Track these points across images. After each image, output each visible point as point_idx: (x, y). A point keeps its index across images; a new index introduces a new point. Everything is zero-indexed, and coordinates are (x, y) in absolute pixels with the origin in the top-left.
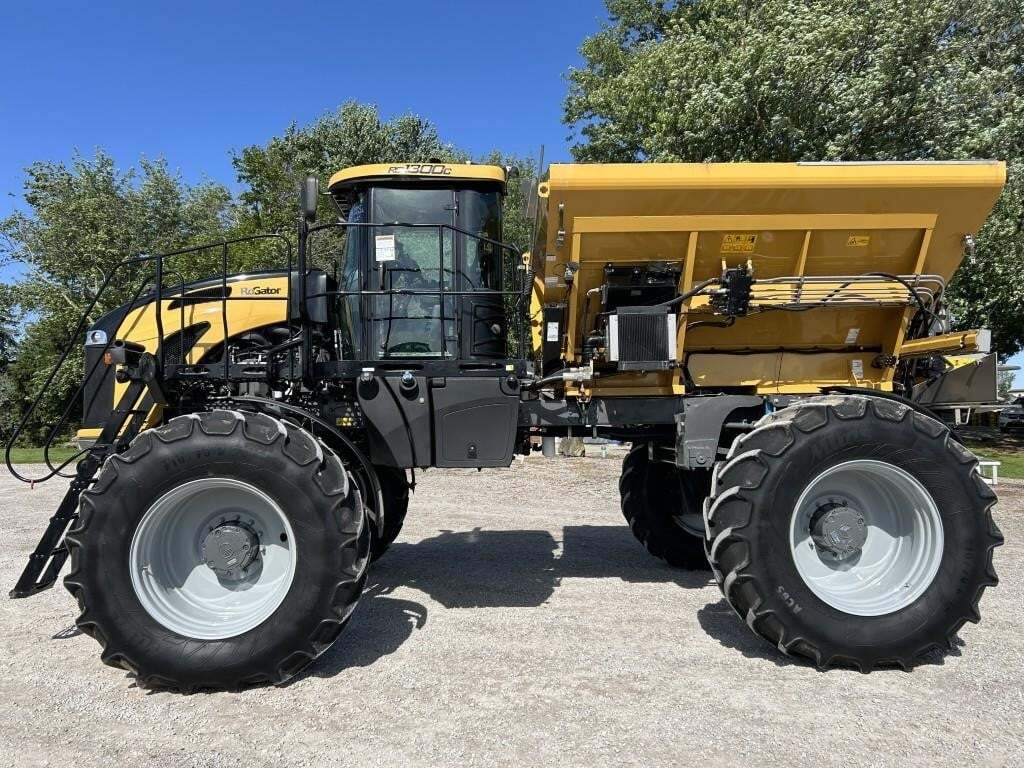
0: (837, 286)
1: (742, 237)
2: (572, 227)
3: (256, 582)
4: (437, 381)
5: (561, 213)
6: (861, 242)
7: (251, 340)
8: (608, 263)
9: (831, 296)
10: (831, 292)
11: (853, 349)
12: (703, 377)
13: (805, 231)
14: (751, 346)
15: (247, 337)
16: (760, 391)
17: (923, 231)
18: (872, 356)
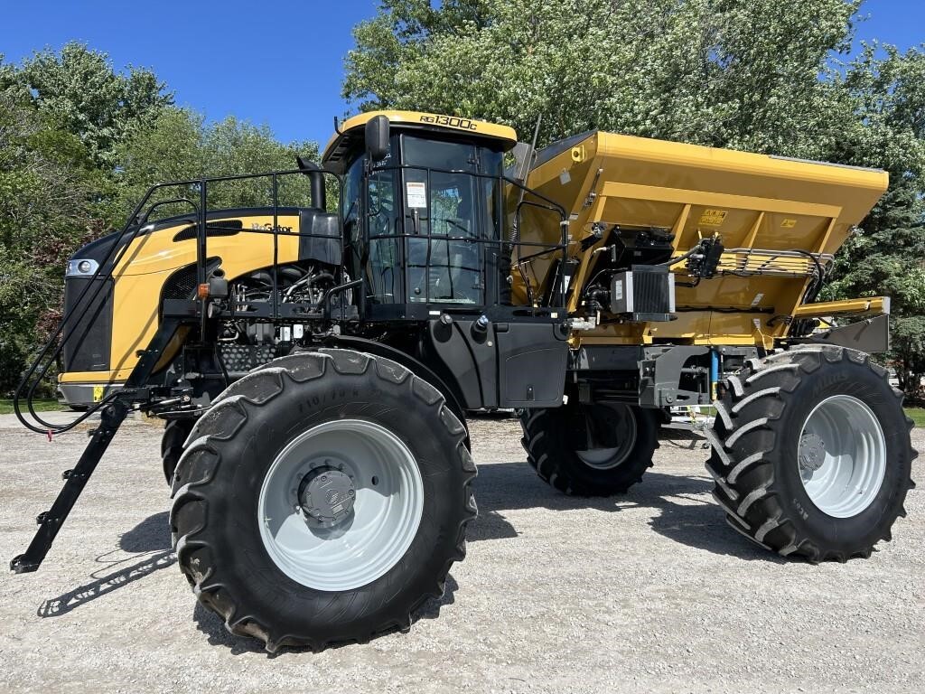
0: (768, 259)
1: (718, 212)
2: (601, 190)
3: (348, 529)
4: (500, 325)
5: (597, 176)
6: (790, 224)
7: (261, 280)
8: (616, 226)
9: (764, 265)
10: (764, 263)
11: (755, 310)
12: (655, 330)
13: (761, 212)
14: (690, 305)
15: (258, 276)
16: (697, 342)
17: (831, 219)
18: (767, 317)
